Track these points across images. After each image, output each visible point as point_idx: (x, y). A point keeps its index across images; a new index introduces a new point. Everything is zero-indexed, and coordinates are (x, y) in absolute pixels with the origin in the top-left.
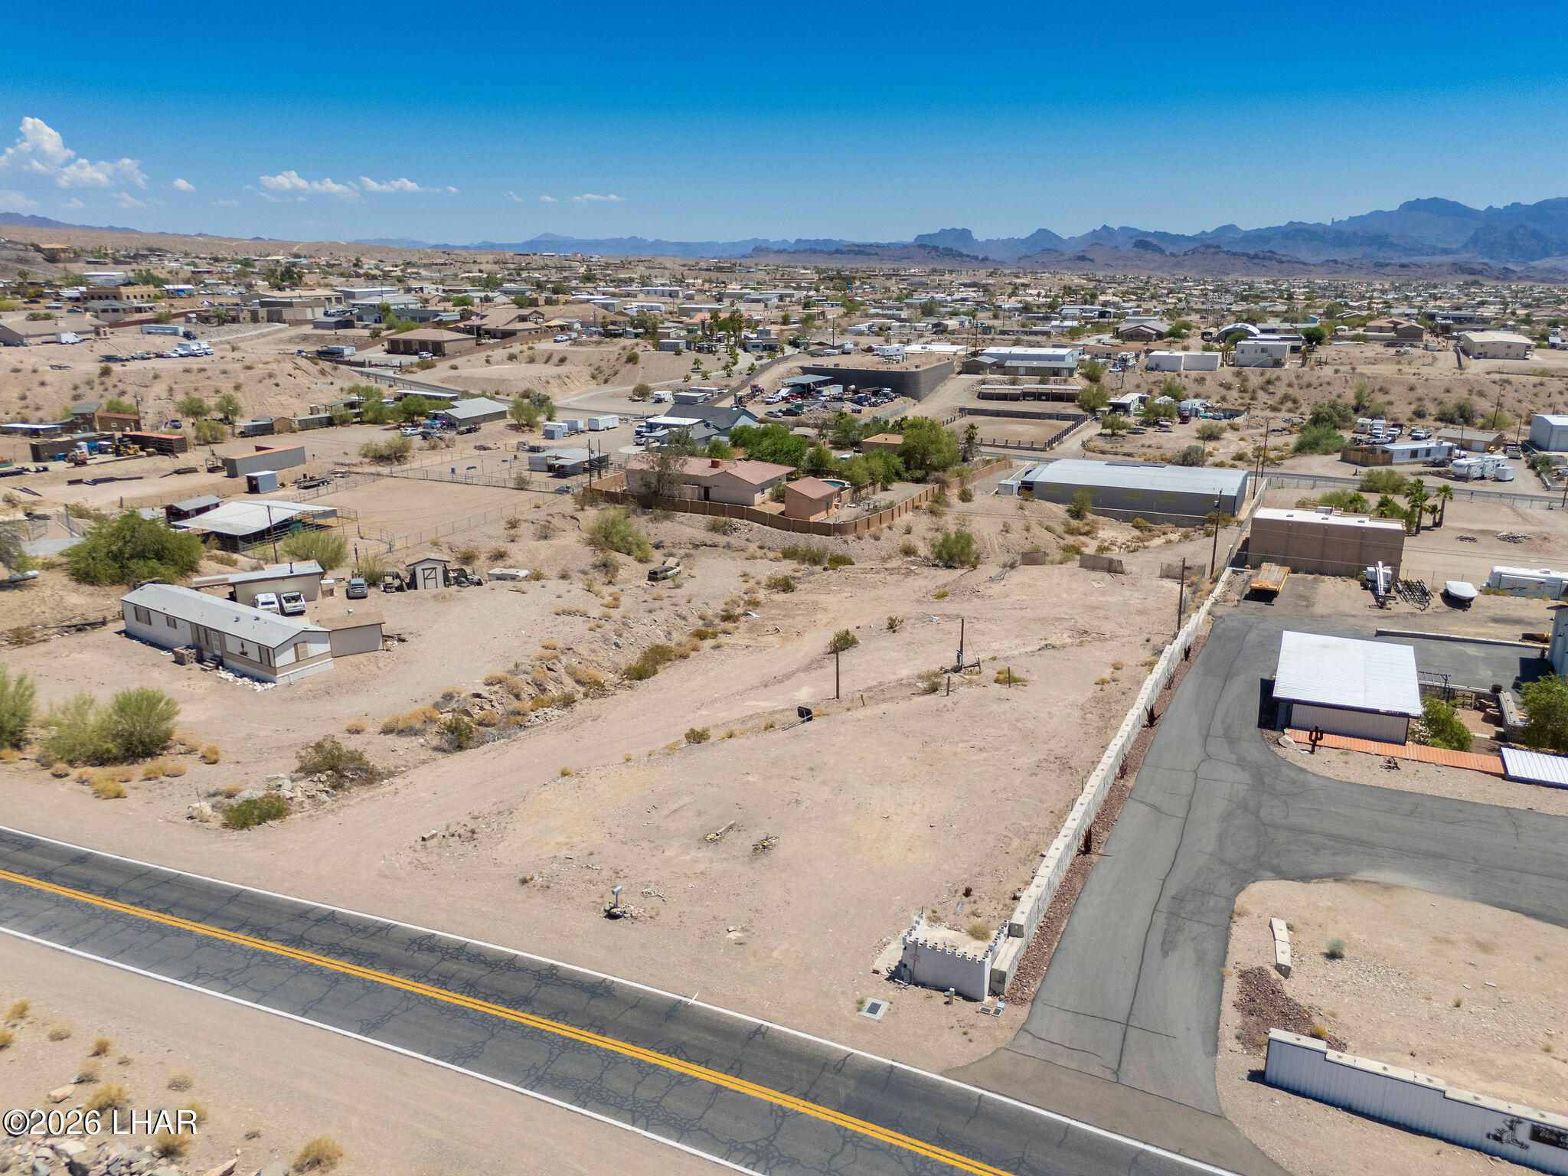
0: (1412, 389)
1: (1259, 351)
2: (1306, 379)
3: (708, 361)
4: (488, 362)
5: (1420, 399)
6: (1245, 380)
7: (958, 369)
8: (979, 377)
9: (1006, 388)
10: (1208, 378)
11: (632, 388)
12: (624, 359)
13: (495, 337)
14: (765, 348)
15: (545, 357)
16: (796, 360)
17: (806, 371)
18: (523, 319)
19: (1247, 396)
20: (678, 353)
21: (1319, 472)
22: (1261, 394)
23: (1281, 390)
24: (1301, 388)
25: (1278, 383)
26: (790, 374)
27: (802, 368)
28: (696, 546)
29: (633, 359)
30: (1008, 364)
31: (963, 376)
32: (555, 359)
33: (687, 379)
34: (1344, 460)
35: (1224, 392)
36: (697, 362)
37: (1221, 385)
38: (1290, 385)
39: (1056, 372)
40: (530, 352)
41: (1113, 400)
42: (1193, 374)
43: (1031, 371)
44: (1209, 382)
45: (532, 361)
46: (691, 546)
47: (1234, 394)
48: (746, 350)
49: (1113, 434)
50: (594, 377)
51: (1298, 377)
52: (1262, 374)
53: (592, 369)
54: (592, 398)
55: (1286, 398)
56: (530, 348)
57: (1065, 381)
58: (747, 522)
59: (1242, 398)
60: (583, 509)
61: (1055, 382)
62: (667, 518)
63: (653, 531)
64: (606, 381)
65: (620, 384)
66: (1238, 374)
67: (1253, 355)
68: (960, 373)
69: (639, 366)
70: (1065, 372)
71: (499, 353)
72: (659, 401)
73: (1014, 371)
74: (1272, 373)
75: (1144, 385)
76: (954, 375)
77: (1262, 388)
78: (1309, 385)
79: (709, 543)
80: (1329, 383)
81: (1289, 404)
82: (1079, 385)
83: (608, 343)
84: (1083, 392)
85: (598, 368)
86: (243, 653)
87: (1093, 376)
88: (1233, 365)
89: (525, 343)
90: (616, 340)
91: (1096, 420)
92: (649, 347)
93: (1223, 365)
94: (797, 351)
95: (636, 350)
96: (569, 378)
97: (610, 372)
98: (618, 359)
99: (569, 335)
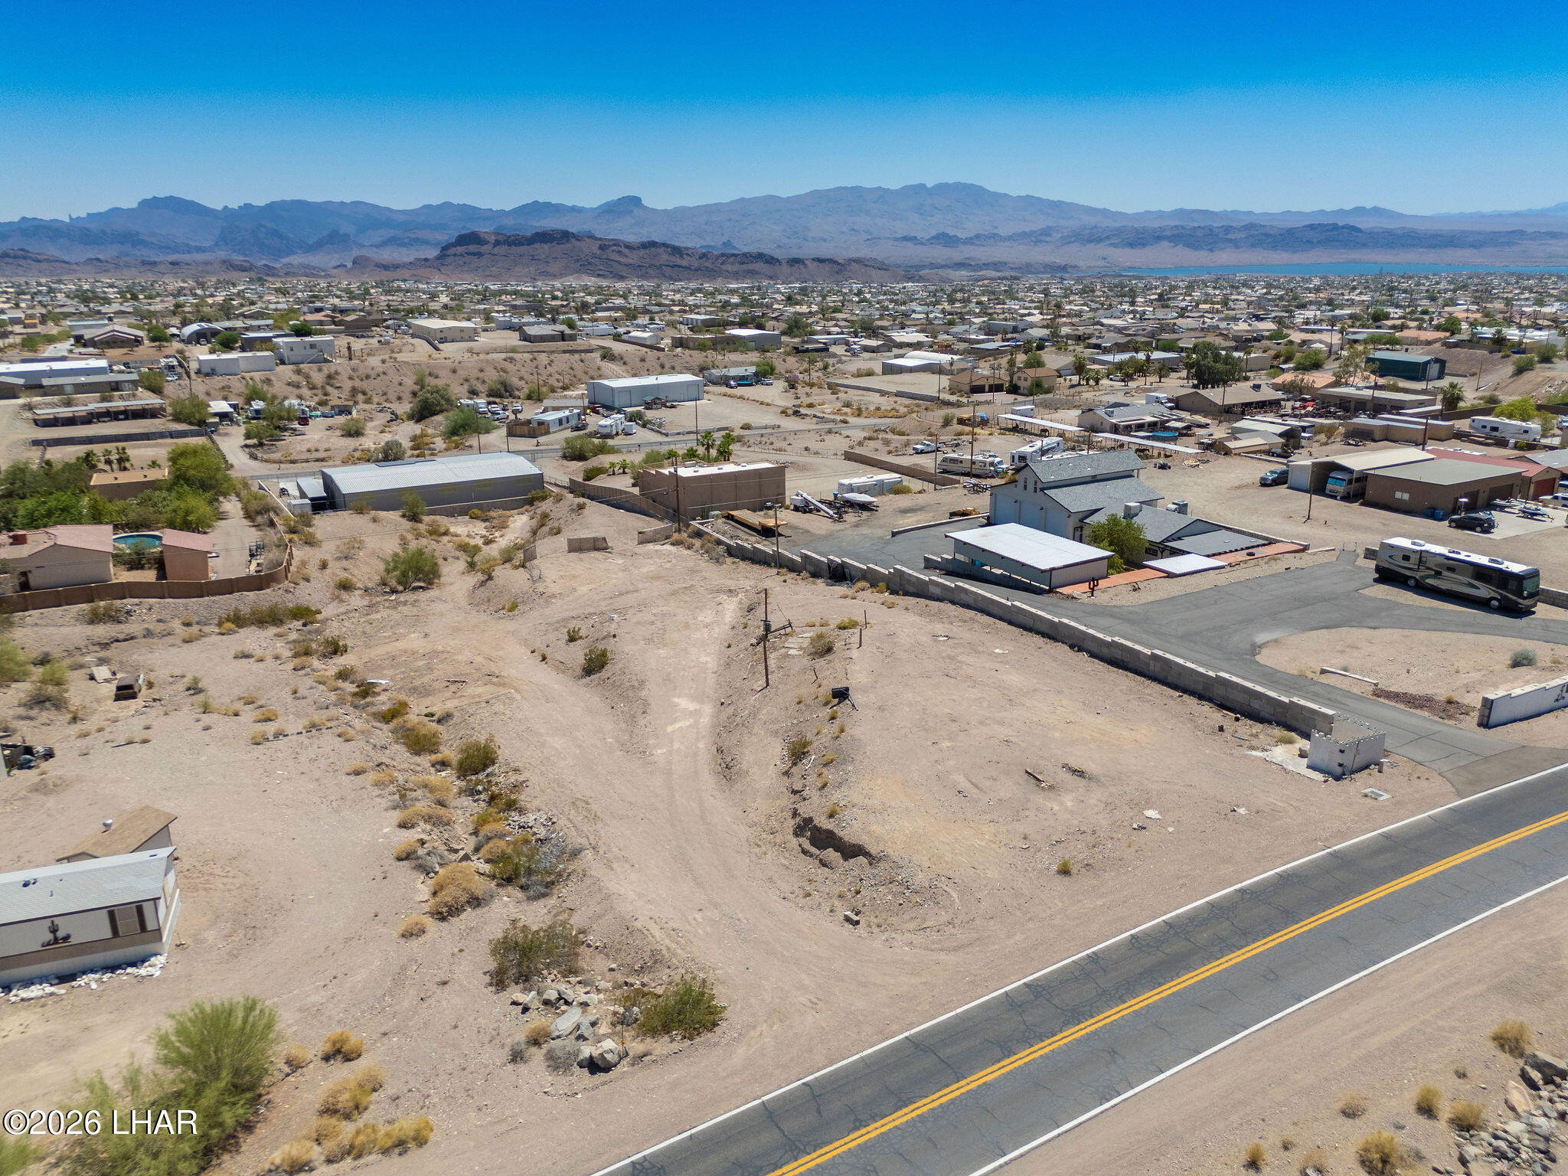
1: (308, 347)
6: (307, 377)
8: (21, 401)
9: (65, 412)
10: (272, 378)
19: (319, 392)
24: (362, 380)
25: (339, 377)
30: (46, 382)
34: (511, 434)
39: (116, 386)
41: (208, 410)
42: (256, 375)
44: (276, 383)
47: (305, 392)
52: (320, 370)
55: (354, 391)
57: (134, 395)
59: (316, 395)
61: (121, 397)
66: (298, 372)
67: (304, 352)
70: (126, 386)
73: (58, 390)
74: (328, 368)
78: (368, 377)
80: (384, 373)
81: (360, 397)
82: (147, 399)
84: (169, 405)
86: (55, 941)
87: (154, 388)
88: (284, 363)
91: (212, 432)
93: (277, 365)
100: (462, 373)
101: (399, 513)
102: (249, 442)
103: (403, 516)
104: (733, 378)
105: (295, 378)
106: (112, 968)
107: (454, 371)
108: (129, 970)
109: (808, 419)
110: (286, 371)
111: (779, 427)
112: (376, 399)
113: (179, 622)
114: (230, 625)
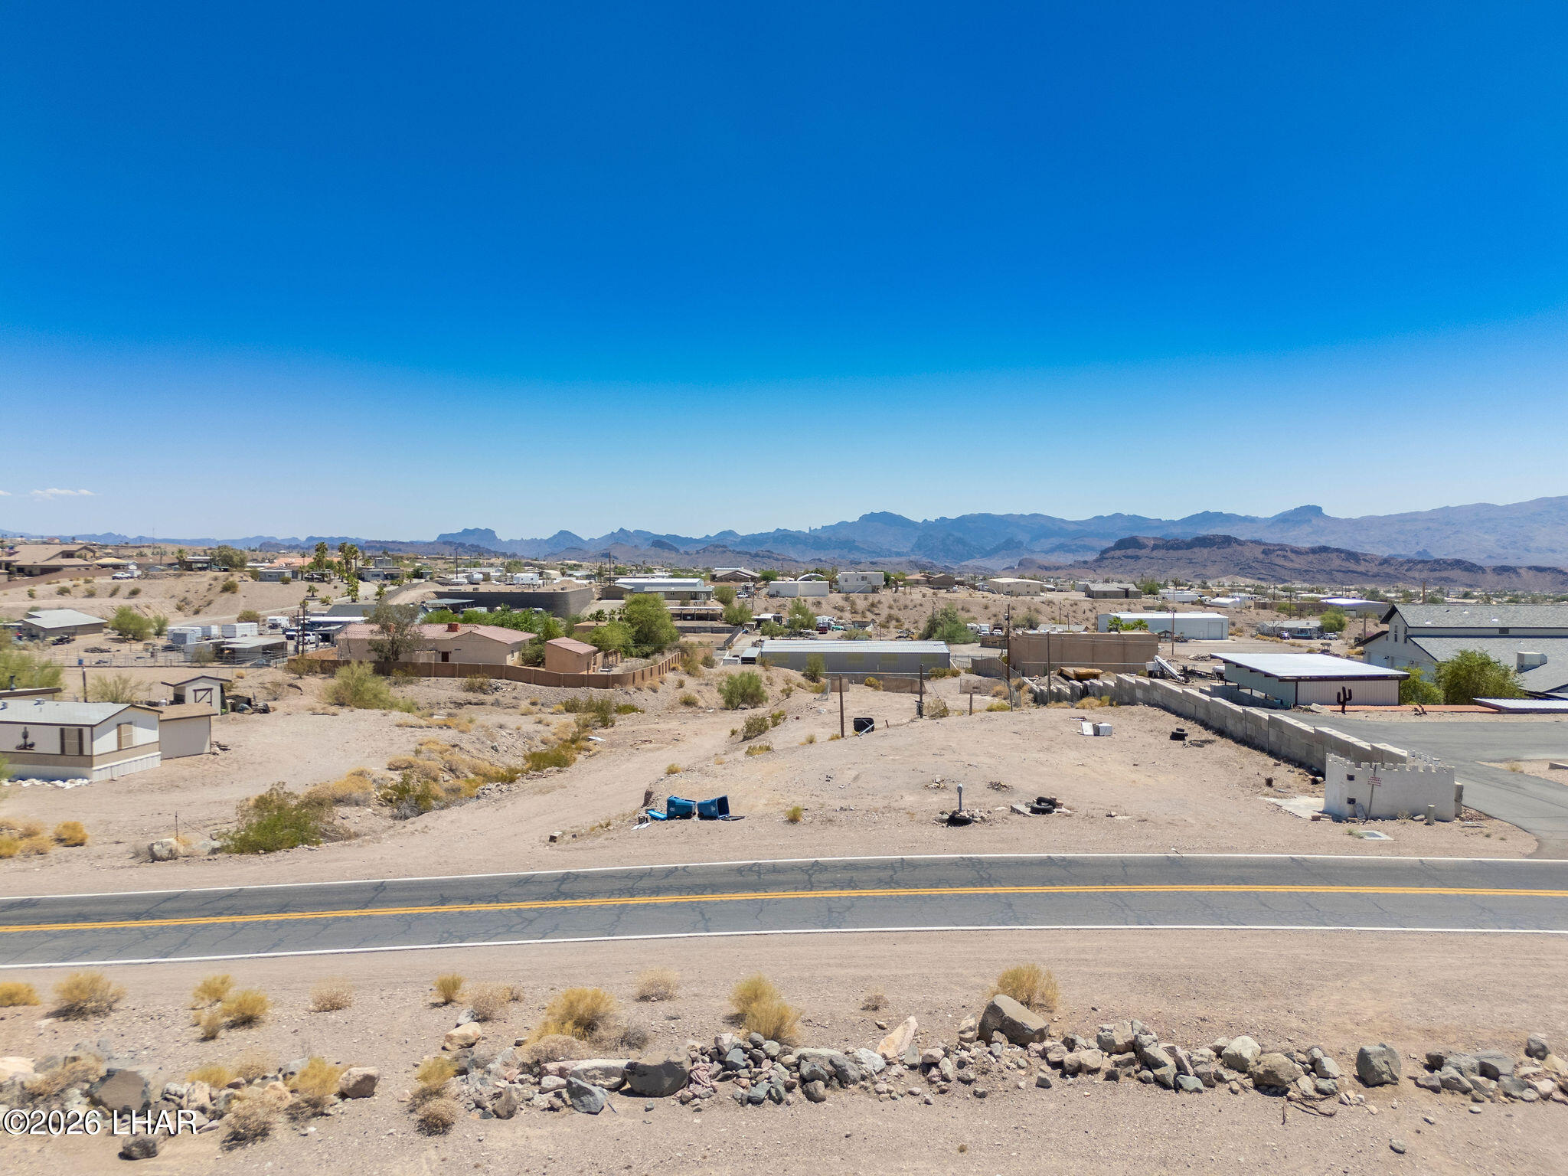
0: (986, 608)
2: (901, 603)
3: (324, 590)
4: (32, 596)
5: (995, 616)
6: (853, 604)
7: (597, 596)
8: (621, 602)
10: (823, 602)
11: (237, 616)
12: (219, 589)
14: (386, 577)
15: (110, 591)
16: (424, 587)
17: (442, 595)
18: (69, 554)
20: (286, 582)
21: (970, 654)
22: (868, 613)
23: (885, 612)
24: (899, 609)
25: (880, 606)
26: (424, 598)
27: (436, 593)
28: (459, 705)
29: (230, 588)
30: (647, 589)
31: (603, 601)
32: (125, 592)
33: (304, 605)
34: (984, 645)
35: (839, 614)
36: (311, 589)
37: (835, 608)
38: (890, 607)
39: (694, 596)
40: (88, 586)
41: (755, 617)
42: (810, 598)
43: (669, 596)
44: (824, 605)
45: (91, 594)
46: (452, 706)
47: (847, 615)
48: (363, 579)
50: (179, 609)
51: (895, 601)
52: (866, 599)
53: (175, 601)
55: (890, 618)
56: (87, 582)
57: (705, 603)
58: (509, 681)
60: (301, 678)
61: (696, 604)
62: (411, 682)
63: (399, 695)
64: (197, 612)
65: (216, 614)
66: (847, 599)
67: (856, 583)
68: (600, 599)
69: (239, 595)
70: (703, 596)
71: (42, 588)
72: (274, 626)
74: (873, 598)
75: (770, 608)
76: (595, 601)
77: (869, 610)
78: (906, 607)
79: (474, 701)
80: (921, 605)
82: (715, 606)
83: (190, 575)
84: (724, 610)
85: (184, 599)
86: (25, 747)
87: (725, 601)
88: (839, 592)
89: (78, 579)
90: (203, 573)
91: (746, 632)
92: (245, 578)
93: (831, 592)
94: (423, 580)
95: (231, 579)
96: (148, 608)
97: (201, 603)
98: (209, 590)
99: (132, 573)
100: (993, 610)
101: (801, 672)
103: (803, 675)
104: (1289, 630)
105: (842, 603)
110: (837, 598)
112: (906, 626)
113: (528, 701)
114: (562, 708)
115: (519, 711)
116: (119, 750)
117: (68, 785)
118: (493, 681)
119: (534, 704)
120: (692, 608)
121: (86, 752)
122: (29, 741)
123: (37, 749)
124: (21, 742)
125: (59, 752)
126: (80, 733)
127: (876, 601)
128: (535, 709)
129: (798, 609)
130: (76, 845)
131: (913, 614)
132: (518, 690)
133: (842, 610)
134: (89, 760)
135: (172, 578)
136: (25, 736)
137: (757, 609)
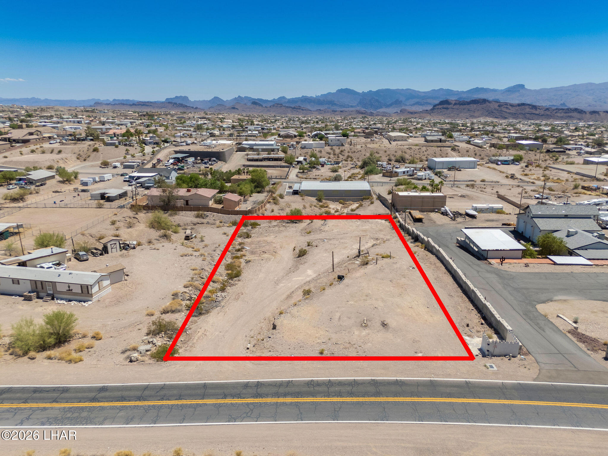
1: (337, 140)
2: (353, 150)
3: (132, 150)
4: (21, 154)
6: (334, 151)
7: (235, 150)
8: (246, 153)
9: (256, 157)
10: (322, 150)
11: (99, 162)
12: (92, 150)
13: (18, 143)
14: (154, 144)
15: (50, 151)
16: (170, 148)
17: (176, 152)
18: (31, 134)
19: (336, 156)
20: (117, 147)
21: (378, 180)
22: (340, 155)
23: (346, 154)
24: (352, 153)
25: (345, 151)
26: (170, 154)
27: (174, 151)
28: (195, 224)
29: (96, 150)
30: (255, 147)
31: (238, 153)
32: (56, 151)
33: (125, 158)
34: (384, 176)
35: (329, 155)
36: (127, 150)
37: (327, 153)
38: (349, 152)
39: (273, 150)
40: (42, 149)
41: (296, 160)
42: (318, 149)
43: (264, 150)
44: (323, 152)
45: (43, 152)
46: (192, 225)
47: (332, 156)
48: (146, 144)
49: (303, 172)
50: (78, 159)
52: (339, 149)
53: (76, 155)
54: (82, 167)
55: (348, 157)
56: (40, 147)
57: (277, 153)
58: (211, 213)
60: (137, 214)
61: (273, 154)
62: (176, 214)
63: (173, 220)
64: (85, 160)
65: (92, 161)
66: (332, 149)
67: (335, 142)
68: (237, 151)
69: (100, 153)
70: (276, 150)
71: (25, 150)
72: (115, 167)
73: (257, 150)
74: (342, 148)
75: (302, 154)
76: (234, 152)
77: (340, 153)
78: (354, 152)
79: (200, 222)
80: (360, 151)
81: (350, 159)
82: (281, 155)
83: (79, 143)
84: (285, 157)
85: (79, 155)
86: (69, 290)
87: (285, 151)
88: (329, 146)
89: (37, 145)
90: (84, 142)
91: (293, 167)
92: (101, 145)
93: (326, 146)
94: (169, 144)
95: (96, 146)
96: (67, 159)
97: (86, 156)
98: (88, 150)
99: (56, 141)
100: (388, 153)
101: (316, 198)
102: (300, 171)
103: (316, 199)
104: (501, 161)
105: (330, 151)
106: (80, 301)
107: (385, 152)
108: (82, 303)
109: (516, 180)
110: (328, 148)
111: (499, 182)
112: (354, 160)
113: (219, 221)
114: (231, 225)
115: (216, 226)
116: (100, 290)
117: (85, 304)
118: (205, 213)
119: (221, 222)
120: (272, 156)
121: (90, 293)
122: (70, 289)
123: (73, 291)
124: (68, 289)
125: (80, 292)
126: (87, 287)
127: (343, 149)
128: (221, 224)
129: (313, 156)
130: (100, 339)
131: (357, 155)
132: (215, 216)
133: (330, 154)
134: (91, 295)
135: (73, 145)
136: (69, 287)
137: (297, 155)
